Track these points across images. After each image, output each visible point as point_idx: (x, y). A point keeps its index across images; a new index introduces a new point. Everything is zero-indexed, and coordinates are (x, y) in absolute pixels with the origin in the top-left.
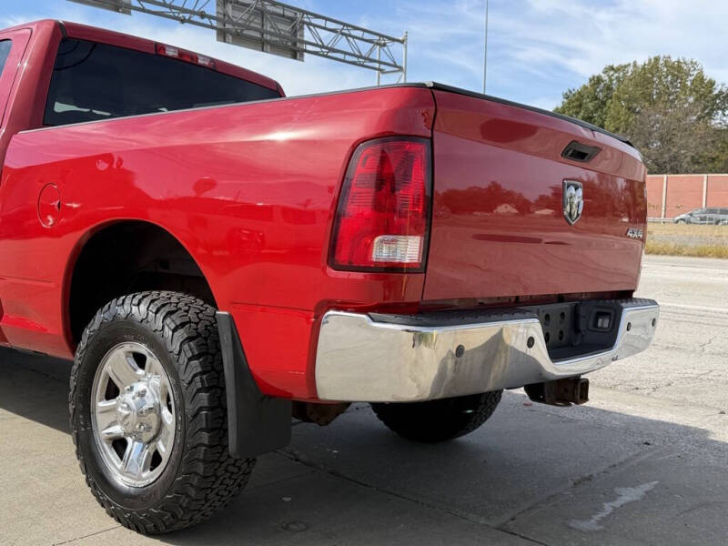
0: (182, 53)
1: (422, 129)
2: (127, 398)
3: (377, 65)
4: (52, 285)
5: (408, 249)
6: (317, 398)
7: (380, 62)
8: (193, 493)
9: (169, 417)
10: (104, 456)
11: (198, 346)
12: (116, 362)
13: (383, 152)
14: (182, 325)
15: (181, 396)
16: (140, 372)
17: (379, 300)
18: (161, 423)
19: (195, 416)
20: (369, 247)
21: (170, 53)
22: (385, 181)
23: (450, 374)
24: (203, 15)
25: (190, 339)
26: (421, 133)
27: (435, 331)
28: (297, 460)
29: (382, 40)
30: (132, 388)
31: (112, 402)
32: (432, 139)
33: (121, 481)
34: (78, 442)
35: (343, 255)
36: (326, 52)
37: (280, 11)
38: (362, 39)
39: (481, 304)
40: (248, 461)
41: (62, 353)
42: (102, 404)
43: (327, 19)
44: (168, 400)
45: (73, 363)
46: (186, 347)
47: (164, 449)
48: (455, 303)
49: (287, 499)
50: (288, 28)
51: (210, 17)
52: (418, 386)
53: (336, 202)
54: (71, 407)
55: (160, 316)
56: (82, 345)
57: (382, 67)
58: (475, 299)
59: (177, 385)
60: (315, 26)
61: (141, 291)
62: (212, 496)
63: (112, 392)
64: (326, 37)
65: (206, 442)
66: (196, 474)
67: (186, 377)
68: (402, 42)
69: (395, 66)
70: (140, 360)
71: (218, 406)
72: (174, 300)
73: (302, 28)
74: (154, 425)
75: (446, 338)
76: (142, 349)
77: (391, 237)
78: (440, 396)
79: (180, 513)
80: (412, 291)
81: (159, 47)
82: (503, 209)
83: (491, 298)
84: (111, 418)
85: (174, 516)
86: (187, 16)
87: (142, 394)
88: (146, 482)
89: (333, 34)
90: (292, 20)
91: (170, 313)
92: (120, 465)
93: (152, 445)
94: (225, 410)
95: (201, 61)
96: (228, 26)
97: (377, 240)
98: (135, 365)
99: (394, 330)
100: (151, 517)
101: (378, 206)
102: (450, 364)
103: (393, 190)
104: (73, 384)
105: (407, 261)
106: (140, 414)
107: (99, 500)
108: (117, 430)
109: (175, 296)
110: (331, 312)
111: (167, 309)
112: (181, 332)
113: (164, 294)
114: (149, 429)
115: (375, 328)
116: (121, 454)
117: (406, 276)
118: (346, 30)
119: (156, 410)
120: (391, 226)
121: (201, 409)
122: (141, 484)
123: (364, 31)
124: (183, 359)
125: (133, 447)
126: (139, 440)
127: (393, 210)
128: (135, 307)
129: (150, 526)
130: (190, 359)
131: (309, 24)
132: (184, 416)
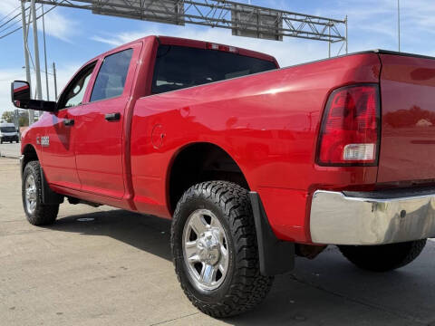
0: (221, 46)
1: (372, 77)
2: (202, 240)
3: (328, 38)
4: (159, 179)
5: (366, 152)
6: (311, 242)
7: (330, 36)
8: (240, 294)
9: (225, 252)
10: (190, 273)
11: (240, 211)
12: (195, 220)
13: (348, 94)
14: (230, 199)
15: (231, 240)
16: (208, 226)
17: (348, 183)
18: (220, 254)
19: (240, 251)
20: (341, 151)
21: (214, 47)
22: (350, 112)
23: (397, 228)
24: (224, 21)
25: (234, 207)
26: (372, 81)
27: (386, 202)
28: (295, 279)
29: (331, 23)
30: (204, 235)
31: (194, 242)
32: (379, 83)
33: (200, 287)
34: (176, 265)
35: (324, 157)
36: (296, 34)
37: (268, 13)
38: (318, 23)
39: (414, 184)
40: (270, 278)
41: (166, 216)
42: (189, 244)
43: (296, 14)
44: (224, 241)
45: (171, 221)
46: (233, 212)
47: (223, 269)
48: (398, 184)
49: (292, 302)
50: (273, 22)
51: (228, 22)
52: (377, 235)
53: (320, 126)
54: (172, 245)
55: (218, 195)
56: (177, 211)
57: (332, 39)
58: (410, 181)
59: (229, 233)
60: (289, 19)
61: (206, 181)
62: (251, 297)
63: (193, 237)
64: (296, 25)
65: (247, 266)
66: (242, 284)
67: (234, 229)
68: (344, 22)
69: (340, 37)
70: (208, 219)
71: (252, 245)
72: (225, 185)
73: (281, 21)
74: (217, 255)
75: (393, 206)
76: (209, 213)
77: (355, 145)
78: (391, 241)
79: (234, 306)
80: (369, 177)
81: (209, 45)
82: (422, 123)
83: (420, 180)
84: (193, 251)
85: (230, 307)
86: (215, 23)
87: (210, 238)
88: (214, 288)
89: (300, 23)
90: (275, 17)
91: (223, 193)
92: (199, 278)
93: (216, 267)
94: (257, 248)
95: (231, 50)
96: (238, 26)
97: (346, 147)
98: (205, 222)
99: (359, 201)
100: (217, 308)
101: (345, 126)
102: (397, 222)
103: (355, 116)
104: (172, 233)
105: (365, 158)
106: (209, 249)
107: (188, 297)
108: (197, 258)
109: (225, 183)
110: (318, 191)
111: (221, 191)
112: (230, 203)
113: (219, 182)
114: (214, 257)
115: (347, 200)
116: (199, 271)
117: (365, 169)
118: (308, 19)
119: (217, 247)
120: (354, 138)
121: (243, 247)
122: (211, 288)
123: (320, 18)
124: (232, 219)
125: (206, 268)
126: (209, 264)
127: (355, 128)
128: (204, 190)
129: (217, 312)
130: (235, 219)
131: (285, 19)
132: (234, 251)
